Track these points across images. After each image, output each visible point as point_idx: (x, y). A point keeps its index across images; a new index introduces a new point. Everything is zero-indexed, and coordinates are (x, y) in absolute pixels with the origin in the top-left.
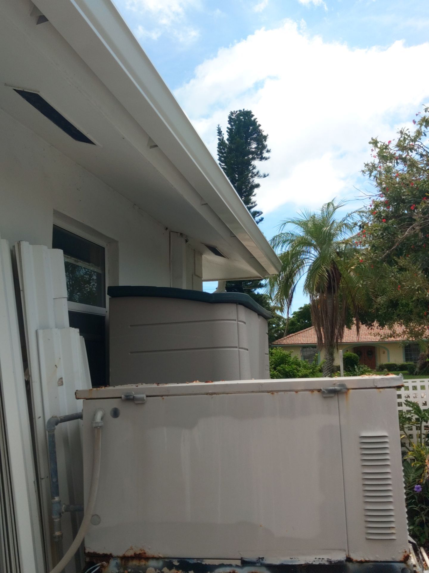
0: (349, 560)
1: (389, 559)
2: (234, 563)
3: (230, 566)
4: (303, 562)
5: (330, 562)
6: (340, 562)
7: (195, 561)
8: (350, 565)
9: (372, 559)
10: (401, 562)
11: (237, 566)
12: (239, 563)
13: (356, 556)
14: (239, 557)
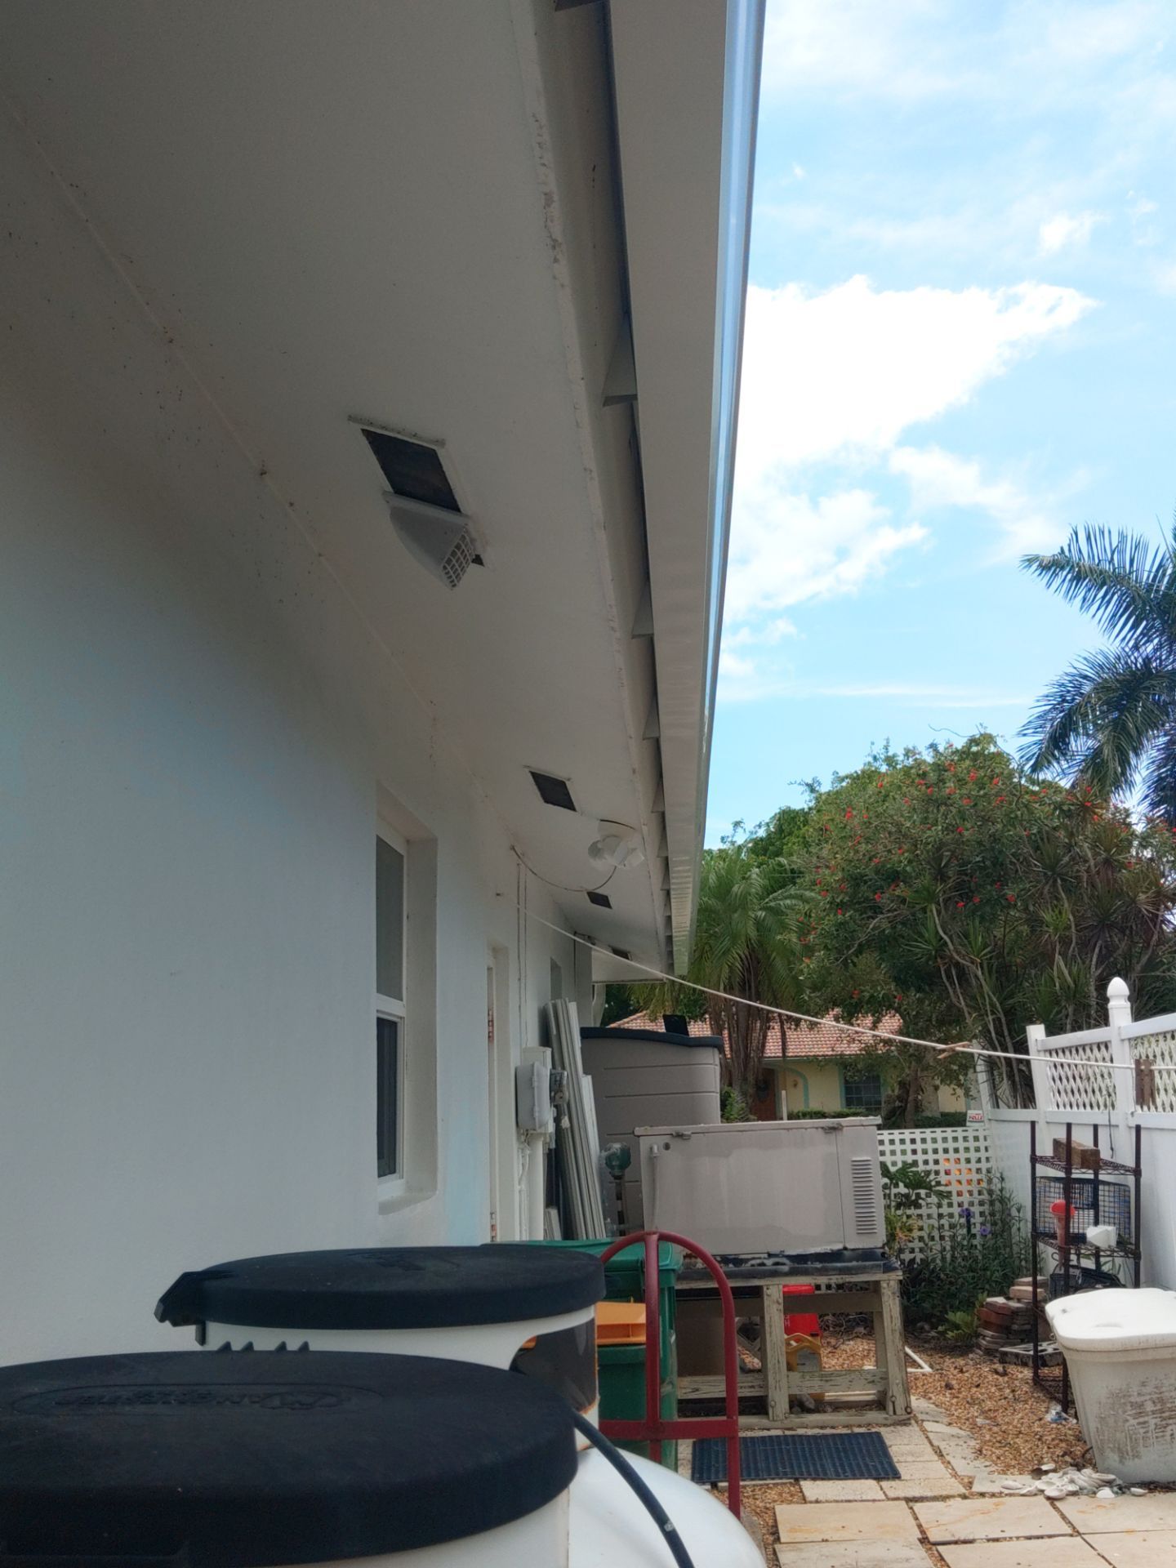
0: (845, 1249)
1: (872, 1246)
2: (762, 1256)
3: (760, 1258)
4: (813, 1252)
5: (832, 1250)
6: (839, 1250)
7: (733, 1257)
8: (845, 1252)
9: (861, 1247)
10: (880, 1248)
11: (765, 1258)
12: (766, 1256)
13: (850, 1246)
14: (766, 1251)
